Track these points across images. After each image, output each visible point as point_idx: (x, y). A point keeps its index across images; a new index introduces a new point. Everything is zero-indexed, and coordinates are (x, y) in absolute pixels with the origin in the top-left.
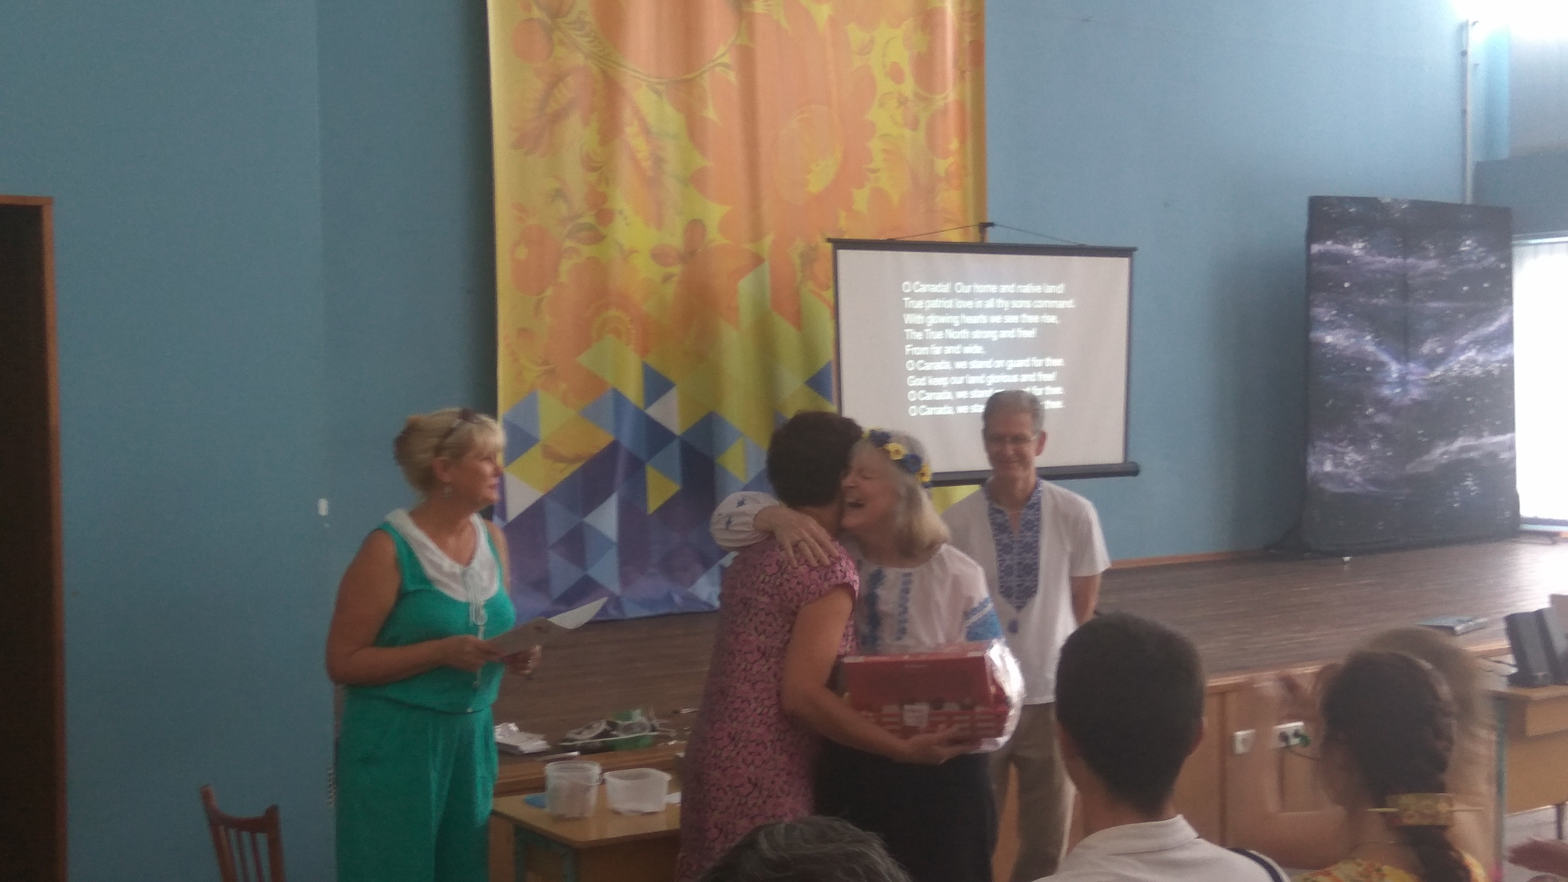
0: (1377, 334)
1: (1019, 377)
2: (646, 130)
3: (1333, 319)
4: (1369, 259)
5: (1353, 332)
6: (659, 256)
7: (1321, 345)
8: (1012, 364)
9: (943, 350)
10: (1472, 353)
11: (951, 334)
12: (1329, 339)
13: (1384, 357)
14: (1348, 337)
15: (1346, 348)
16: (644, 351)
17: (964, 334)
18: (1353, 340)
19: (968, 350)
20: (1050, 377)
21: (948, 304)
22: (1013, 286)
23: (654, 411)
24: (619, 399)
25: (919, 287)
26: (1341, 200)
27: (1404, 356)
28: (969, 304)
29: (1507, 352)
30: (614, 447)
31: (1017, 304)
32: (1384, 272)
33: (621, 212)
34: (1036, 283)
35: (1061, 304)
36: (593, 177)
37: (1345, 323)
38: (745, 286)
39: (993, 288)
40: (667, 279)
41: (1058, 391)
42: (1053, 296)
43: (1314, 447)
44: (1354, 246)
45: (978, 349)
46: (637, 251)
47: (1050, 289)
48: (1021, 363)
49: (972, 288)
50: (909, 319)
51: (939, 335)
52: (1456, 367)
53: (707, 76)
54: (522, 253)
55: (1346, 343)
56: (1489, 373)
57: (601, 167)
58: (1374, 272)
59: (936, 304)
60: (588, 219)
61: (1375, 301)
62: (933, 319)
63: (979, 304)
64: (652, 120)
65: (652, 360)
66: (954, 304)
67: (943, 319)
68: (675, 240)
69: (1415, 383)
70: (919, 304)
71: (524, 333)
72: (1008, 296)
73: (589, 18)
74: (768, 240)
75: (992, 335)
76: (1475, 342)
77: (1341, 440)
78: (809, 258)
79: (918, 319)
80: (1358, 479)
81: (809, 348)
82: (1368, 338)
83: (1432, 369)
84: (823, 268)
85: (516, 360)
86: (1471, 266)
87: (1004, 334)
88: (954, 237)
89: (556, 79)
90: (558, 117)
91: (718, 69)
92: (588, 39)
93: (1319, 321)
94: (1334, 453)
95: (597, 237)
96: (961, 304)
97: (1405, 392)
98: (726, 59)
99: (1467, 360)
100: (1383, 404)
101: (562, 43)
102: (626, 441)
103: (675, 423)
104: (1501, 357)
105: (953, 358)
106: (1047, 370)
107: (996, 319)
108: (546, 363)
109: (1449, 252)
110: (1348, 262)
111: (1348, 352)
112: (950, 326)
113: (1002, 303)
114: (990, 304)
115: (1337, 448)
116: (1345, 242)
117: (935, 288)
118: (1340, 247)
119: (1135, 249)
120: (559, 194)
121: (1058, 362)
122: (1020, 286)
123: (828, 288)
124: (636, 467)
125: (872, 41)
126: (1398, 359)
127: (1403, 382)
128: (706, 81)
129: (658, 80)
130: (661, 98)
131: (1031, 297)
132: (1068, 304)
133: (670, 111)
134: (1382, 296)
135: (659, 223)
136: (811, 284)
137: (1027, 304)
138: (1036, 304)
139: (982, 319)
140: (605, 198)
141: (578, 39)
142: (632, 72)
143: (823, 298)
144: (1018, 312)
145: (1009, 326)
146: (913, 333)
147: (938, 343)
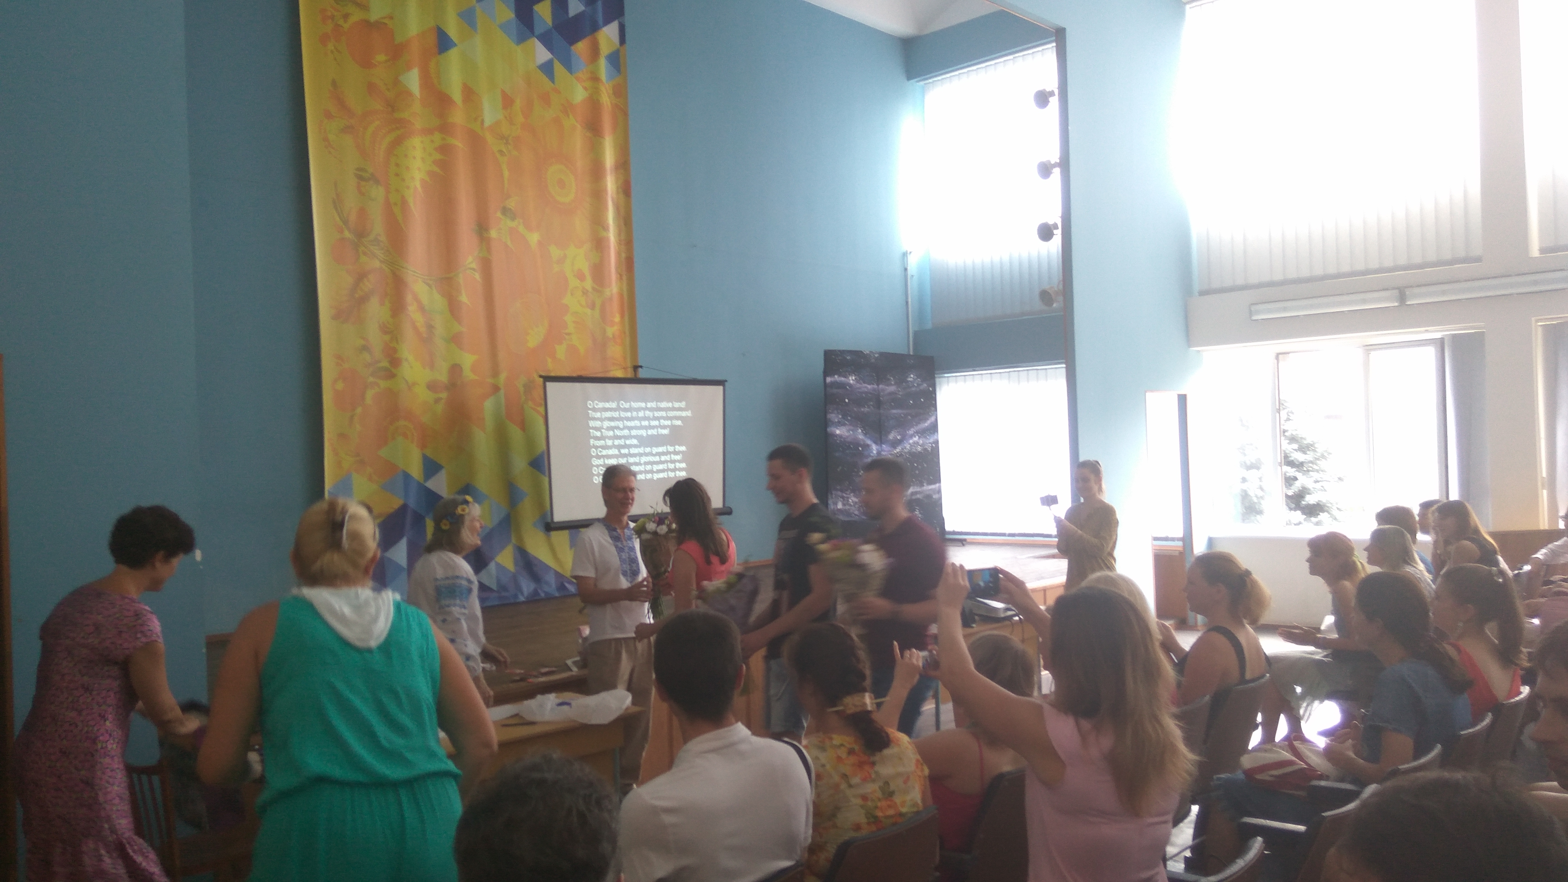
0: (864, 429)
1: (660, 458)
2: (421, 308)
3: (840, 420)
4: (859, 385)
5: (852, 428)
6: (432, 386)
7: (834, 436)
8: (655, 450)
9: (613, 443)
10: (916, 439)
11: (618, 433)
12: (838, 432)
13: (868, 441)
14: (848, 431)
15: (848, 437)
16: (423, 446)
17: (626, 432)
18: (851, 432)
19: (628, 442)
20: (678, 457)
21: (616, 414)
22: (655, 403)
23: (430, 484)
24: (407, 476)
25: (597, 404)
26: (842, 352)
27: (880, 440)
28: (629, 414)
29: (935, 437)
30: (404, 508)
31: (657, 414)
32: (867, 394)
33: (406, 360)
34: (669, 401)
35: (684, 414)
36: (387, 337)
37: (847, 422)
38: (489, 405)
39: (643, 405)
40: (437, 401)
41: (683, 465)
42: (679, 409)
43: (832, 494)
44: (850, 378)
45: (635, 442)
46: (418, 384)
47: (677, 405)
48: (661, 449)
49: (630, 405)
50: (592, 424)
51: (611, 433)
52: (908, 447)
53: (461, 275)
54: (340, 385)
55: (847, 434)
56: (925, 450)
57: (392, 331)
58: (862, 394)
59: (608, 414)
60: (385, 364)
61: (862, 409)
62: (606, 424)
63: (635, 414)
64: (425, 302)
65: (429, 452)
66: (619, 415)
67: (613, 424)
68: (443, 376)
70: (598, 415)
71: (342, 436)
72: (651, 410)
73: (383, 238)
74: (503, 377)
75: (643, 433)
76: (917, 432)
77: (847, 490)
78: (529, 387)
79: (598, 424)
81: (530, 442)
82: (860, 431)
83: (895, 448)
84: (537, 393)
85: (337, 454)
86: (913, 389)
87: (650, 432)
88: (619, 374)
89: (361, 276)
90: (363, 300)
91: (468, 271)
92: (382, 251)
93: (832, 421)
94: (843, 497)
95: (390, 375)
96: (623, 414)
98: (474, 265)
99: (914, 443)
101: (365, 254)
102: (412, 503)
104: (931, 440)
105: (619, 447)
106: (676, 453)
107: (645, 423)
108: (358, 455)
109: (901, 381)
110: (847, 388)
111: (849, 440)
112: (618, 428)
113: (648, 413)
114: (641, 414)
115: (844, 494)
116: (845, 376)
117: (607, 405)
118: (842, 379)
119: (726, 381)
120: (365, 348)
121: (682, 449)
122: (659, 403)
123: (541, 405)
124: (419, 519)
125: (565, 256)
126: (876, 442)
128: (461, 279)
129: (429, 278)
130: (431, 289)
131: (666, 409)
132: (688, 414)
133: (437, 297)
134: (866, 406)
135: (432, 366)
136: (530, 403)
137: (664, 414)
138: (669, 414)
139: (636, 423)
140: (395, 350)
141: (375, 251)
142: (412, 273)
143: (538, 412)
144: (658, 419)
145: (653, 427)
146: (595, 432)
147: (610, 438)
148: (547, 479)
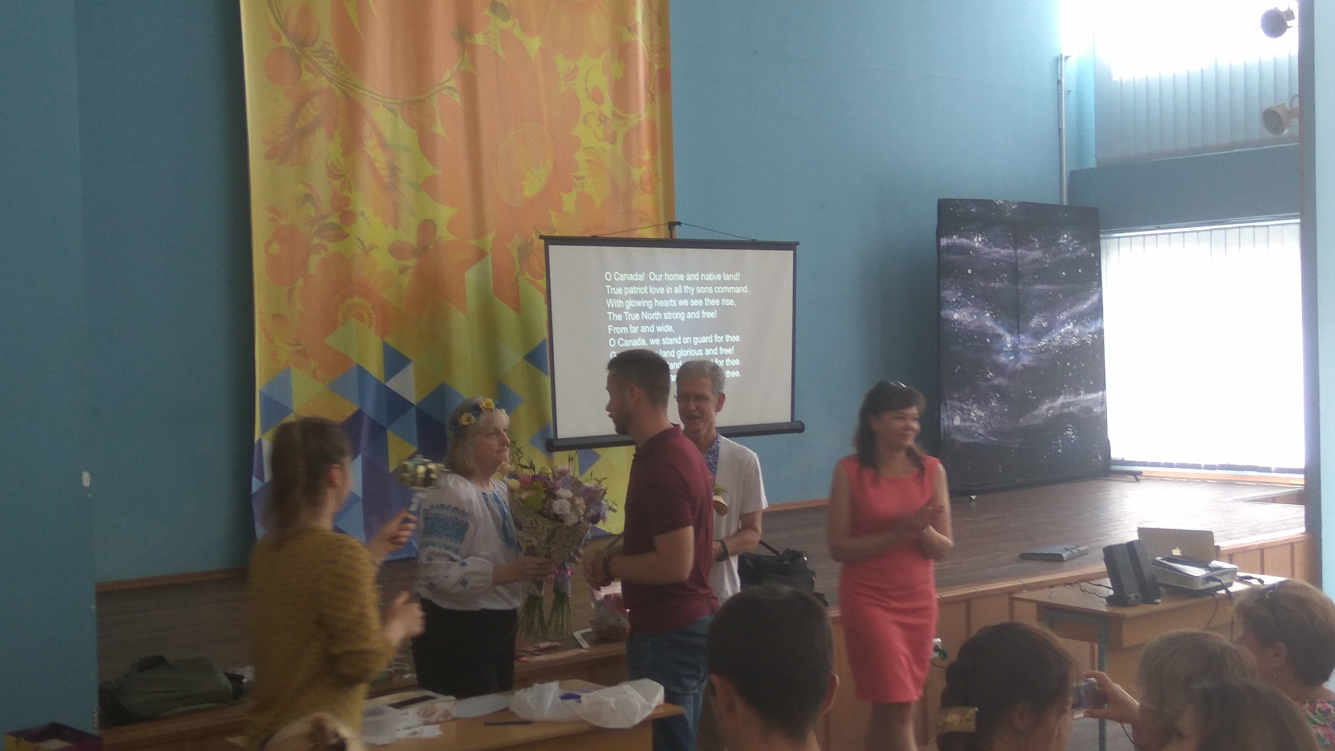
0: (994, 312)
1: (704, 352)
2: (383, 144)
3: (959, 300)
4: (987, 250)
5: (977, 311)
6: (396, 250)
7: (950, 321)
8: (697, 341)
9: (639, 329)
10: (1070, 327)
11: (646, 316)
12: (956, 316)
13: (1001, 331)
14: (971, 314)
15: (970, 323)
16: (384, 333)
17: (657, 315)
18: (975, 317)
19: (659, 329)
20: (730, 351)
21: (643, 290)
22: (697, 275)
23: (393, 384)
24: (362, 372)
25: (617, 276)
26: (965, 202)
27: (1016, 329)
28: (661, 290)
29: (1099, 325)
30: (359, 415)
31: (700, 290)
32: (998, 261)
33: (362, 214)
34: (716, 273)
35: (738, 290)
36: (337, 183)
37: (969, 303)
38: (471, 276)
39: (681, 277)
40: (403, 270)
41: (736, 362)
42: (732, 283)
43: (946, 404)
44: (975, 240)
45: (669, 328)
46: (378, 248)
47: (728, 277)
48: (704, 340)
49: (663, 278)
50: (610, 303)
51: (636, 317)
52: (1058, 338)
53: (435, 97)
54: (275, 249)
55: (969, 319)
56: (1083, 342)
57: (343, 176)
58: (992, 260)
59: (633, 290)
60: (334, 219)
61: (992, 285)
62: (630, 304)
63: (669, 290)
64: (388, 134)
65: (390, 341)
66: (648, 290)
67: (639, 304)
68: (410, 238)
69: (1025, 352)
70: (619, 291)
71: (278, 317)
72: (692, 284)
73: (332, 47)
74: (490, 237)
75: (681, 316)
76: (1072, 318)
77: (968, 399)
78: (525, 252)
79: (619, 303)
80: (981, 431)
81: (526, 328)
82: (988, 315)
83: (1039, 340)
84: (537, 261)
85: (271, 342)
86: (1068, 255)
87: (690, 315)
88: (649, 234)
89: (303, 100)
90: (305, 133)
91: (445, 92)
92: (329, 66)
93: (948, 301)
94: (961, 409)
95: (341, 235)
96: (654, 291)
97: (1017, 359)
98: (452, 83)
99: (1067, 332)
100: (1000, 369)
101: (308, 68)
102: (369, 410)
103: (412, 395)
104: (1092, 329)
105: (648, 336)
106: (725, 345)
107: (685, 303)
108: (298, 343)
109: (1050, 244)
110: (971, 253)
111: (972, 327)
112: (645, 309)
113: (688, 289)
114: (678, 290)
115: (965, 407)
116: (968, 238)
117: (632, 277)
118: (964, 240)
119: (798, 243)
120: (308, 198)
121: (736, 338)
122: (702, 275)
123: (541, 277)
124: (378, 432)
125: (576, 68)
126: (1010, 332)
127: (1015, 350)
128: (435, 103)
129: (393, 101)
130: (396, 116)
131: (713, 284)
132: (744, 289)
133: (403, 126)
134: (998, 280)
135: (396, 222)
136: (528, 275)
137: (710, 290)
138: (717, 290)
139: (672, 302)
140: (347, 201)
141: (321, 64)
142: (368, 93)
143: (538, 287)
144: (702, 296)
145: (695, 309)
146: (614, 315)
147: (635, 323)
148: (549, 379)
